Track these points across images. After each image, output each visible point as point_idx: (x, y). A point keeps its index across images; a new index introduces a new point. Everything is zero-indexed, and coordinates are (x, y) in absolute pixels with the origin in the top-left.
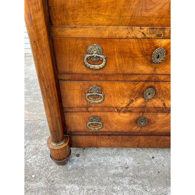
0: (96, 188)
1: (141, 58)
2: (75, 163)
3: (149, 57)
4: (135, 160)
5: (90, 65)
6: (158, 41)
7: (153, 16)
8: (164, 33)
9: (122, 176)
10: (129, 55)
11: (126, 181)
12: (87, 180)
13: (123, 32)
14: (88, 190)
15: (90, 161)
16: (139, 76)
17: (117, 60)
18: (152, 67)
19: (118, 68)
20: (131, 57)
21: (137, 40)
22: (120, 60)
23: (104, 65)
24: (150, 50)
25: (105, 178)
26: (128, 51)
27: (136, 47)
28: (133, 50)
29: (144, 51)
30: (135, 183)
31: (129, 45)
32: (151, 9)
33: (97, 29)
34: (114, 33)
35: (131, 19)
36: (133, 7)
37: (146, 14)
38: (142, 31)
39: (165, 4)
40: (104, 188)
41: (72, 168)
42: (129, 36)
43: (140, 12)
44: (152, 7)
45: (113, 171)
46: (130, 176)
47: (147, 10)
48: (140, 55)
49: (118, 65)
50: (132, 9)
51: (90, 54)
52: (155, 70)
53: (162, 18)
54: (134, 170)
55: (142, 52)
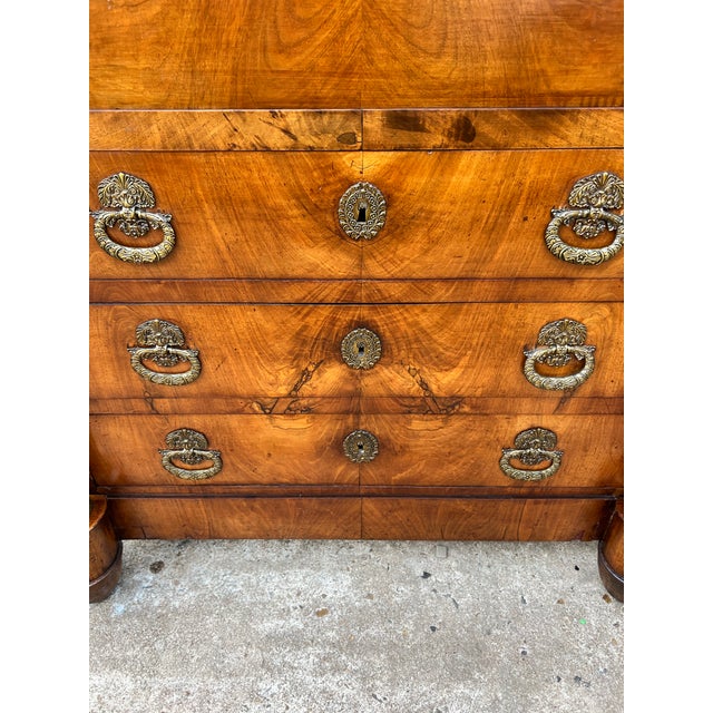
0: (194, 684)
1: (300, 220)
2: (139, 595)
3: (329, 219)
4: (357, 585)
5: (119, 247)
6: (346, 158)
7: (312, 68)
8: (363, 130)
9: (296, 641)
10: (252, 209)
11: (307, 659)
12: (168, 657)
13: (212, 127)
14: (167, 692)
15: (195, 587)
16: (312, 286)
17: (214, 228)
18: (348, 252)
19: (226, 257)
20: (260, 217)
21: (271, 157)
22: (227, 227)
23: (169, 248)
24: (327, 190)
25: (234, 648)
26: (248, 195)
27: (272, 182)
28: (264, 193)
29: (306, 196)
30: (337, 669)
31: (246, 174)
32: (298, 44)
33: (116, 118)
34: (180, 132)
35: (234, 82)
36: (233, 38)
37: (285, 64)
38: (282, 124)
39: (347, 24)
40: (225, 684)
41: (126, 614)
42: (238, 141)
43: (259, 56)
44: (301, 34)
45: (268, 626)
46: (326, 642)
47: (282, 49)
48: (295, 212)
49: (223, 247)
50: (228, 44)
51: (110, 208)
52: (361, 265)
53: (345, 74)
54: (344, 621)
55: (298, 198)
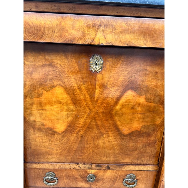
1: (80, 179)
3: (85, 179)
5: (47, 183)
6: (89, 170)
7: (84, 158)
8: (92, 167)
10: (72, 177)
13: (67, 166)
17: (65, 180)
18: (88, 184)
20: (73, 179)
21: (76, 170)
22: (67, 180)
23: (56, 183)
24: (85, 175)
26: (71, 175)
27: (76, 173)
28: (74, 175)
29: (81, 175)
31: (72, 172)
32: (82, 155)
33: (51, 164)
34: (62, 166)
35: (72, 159)
36: (72, 154)
37: (80, 158)
38: (79, 166)
39: (90, 153)
42: (71, 168)
43: (76, 157)
47: (79, 156)
48: (80, 178)
49: (66, 183)
50: (71, 155)
51: (47, 177)
52: (91, 186)
53: (89, 159)
55: (80, 176)
